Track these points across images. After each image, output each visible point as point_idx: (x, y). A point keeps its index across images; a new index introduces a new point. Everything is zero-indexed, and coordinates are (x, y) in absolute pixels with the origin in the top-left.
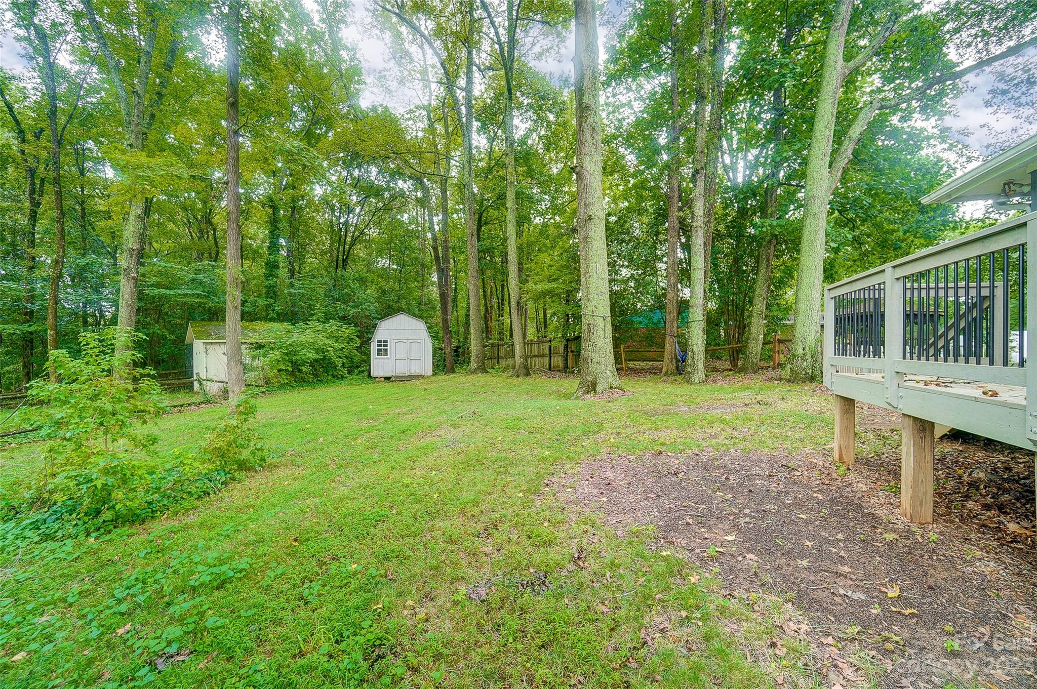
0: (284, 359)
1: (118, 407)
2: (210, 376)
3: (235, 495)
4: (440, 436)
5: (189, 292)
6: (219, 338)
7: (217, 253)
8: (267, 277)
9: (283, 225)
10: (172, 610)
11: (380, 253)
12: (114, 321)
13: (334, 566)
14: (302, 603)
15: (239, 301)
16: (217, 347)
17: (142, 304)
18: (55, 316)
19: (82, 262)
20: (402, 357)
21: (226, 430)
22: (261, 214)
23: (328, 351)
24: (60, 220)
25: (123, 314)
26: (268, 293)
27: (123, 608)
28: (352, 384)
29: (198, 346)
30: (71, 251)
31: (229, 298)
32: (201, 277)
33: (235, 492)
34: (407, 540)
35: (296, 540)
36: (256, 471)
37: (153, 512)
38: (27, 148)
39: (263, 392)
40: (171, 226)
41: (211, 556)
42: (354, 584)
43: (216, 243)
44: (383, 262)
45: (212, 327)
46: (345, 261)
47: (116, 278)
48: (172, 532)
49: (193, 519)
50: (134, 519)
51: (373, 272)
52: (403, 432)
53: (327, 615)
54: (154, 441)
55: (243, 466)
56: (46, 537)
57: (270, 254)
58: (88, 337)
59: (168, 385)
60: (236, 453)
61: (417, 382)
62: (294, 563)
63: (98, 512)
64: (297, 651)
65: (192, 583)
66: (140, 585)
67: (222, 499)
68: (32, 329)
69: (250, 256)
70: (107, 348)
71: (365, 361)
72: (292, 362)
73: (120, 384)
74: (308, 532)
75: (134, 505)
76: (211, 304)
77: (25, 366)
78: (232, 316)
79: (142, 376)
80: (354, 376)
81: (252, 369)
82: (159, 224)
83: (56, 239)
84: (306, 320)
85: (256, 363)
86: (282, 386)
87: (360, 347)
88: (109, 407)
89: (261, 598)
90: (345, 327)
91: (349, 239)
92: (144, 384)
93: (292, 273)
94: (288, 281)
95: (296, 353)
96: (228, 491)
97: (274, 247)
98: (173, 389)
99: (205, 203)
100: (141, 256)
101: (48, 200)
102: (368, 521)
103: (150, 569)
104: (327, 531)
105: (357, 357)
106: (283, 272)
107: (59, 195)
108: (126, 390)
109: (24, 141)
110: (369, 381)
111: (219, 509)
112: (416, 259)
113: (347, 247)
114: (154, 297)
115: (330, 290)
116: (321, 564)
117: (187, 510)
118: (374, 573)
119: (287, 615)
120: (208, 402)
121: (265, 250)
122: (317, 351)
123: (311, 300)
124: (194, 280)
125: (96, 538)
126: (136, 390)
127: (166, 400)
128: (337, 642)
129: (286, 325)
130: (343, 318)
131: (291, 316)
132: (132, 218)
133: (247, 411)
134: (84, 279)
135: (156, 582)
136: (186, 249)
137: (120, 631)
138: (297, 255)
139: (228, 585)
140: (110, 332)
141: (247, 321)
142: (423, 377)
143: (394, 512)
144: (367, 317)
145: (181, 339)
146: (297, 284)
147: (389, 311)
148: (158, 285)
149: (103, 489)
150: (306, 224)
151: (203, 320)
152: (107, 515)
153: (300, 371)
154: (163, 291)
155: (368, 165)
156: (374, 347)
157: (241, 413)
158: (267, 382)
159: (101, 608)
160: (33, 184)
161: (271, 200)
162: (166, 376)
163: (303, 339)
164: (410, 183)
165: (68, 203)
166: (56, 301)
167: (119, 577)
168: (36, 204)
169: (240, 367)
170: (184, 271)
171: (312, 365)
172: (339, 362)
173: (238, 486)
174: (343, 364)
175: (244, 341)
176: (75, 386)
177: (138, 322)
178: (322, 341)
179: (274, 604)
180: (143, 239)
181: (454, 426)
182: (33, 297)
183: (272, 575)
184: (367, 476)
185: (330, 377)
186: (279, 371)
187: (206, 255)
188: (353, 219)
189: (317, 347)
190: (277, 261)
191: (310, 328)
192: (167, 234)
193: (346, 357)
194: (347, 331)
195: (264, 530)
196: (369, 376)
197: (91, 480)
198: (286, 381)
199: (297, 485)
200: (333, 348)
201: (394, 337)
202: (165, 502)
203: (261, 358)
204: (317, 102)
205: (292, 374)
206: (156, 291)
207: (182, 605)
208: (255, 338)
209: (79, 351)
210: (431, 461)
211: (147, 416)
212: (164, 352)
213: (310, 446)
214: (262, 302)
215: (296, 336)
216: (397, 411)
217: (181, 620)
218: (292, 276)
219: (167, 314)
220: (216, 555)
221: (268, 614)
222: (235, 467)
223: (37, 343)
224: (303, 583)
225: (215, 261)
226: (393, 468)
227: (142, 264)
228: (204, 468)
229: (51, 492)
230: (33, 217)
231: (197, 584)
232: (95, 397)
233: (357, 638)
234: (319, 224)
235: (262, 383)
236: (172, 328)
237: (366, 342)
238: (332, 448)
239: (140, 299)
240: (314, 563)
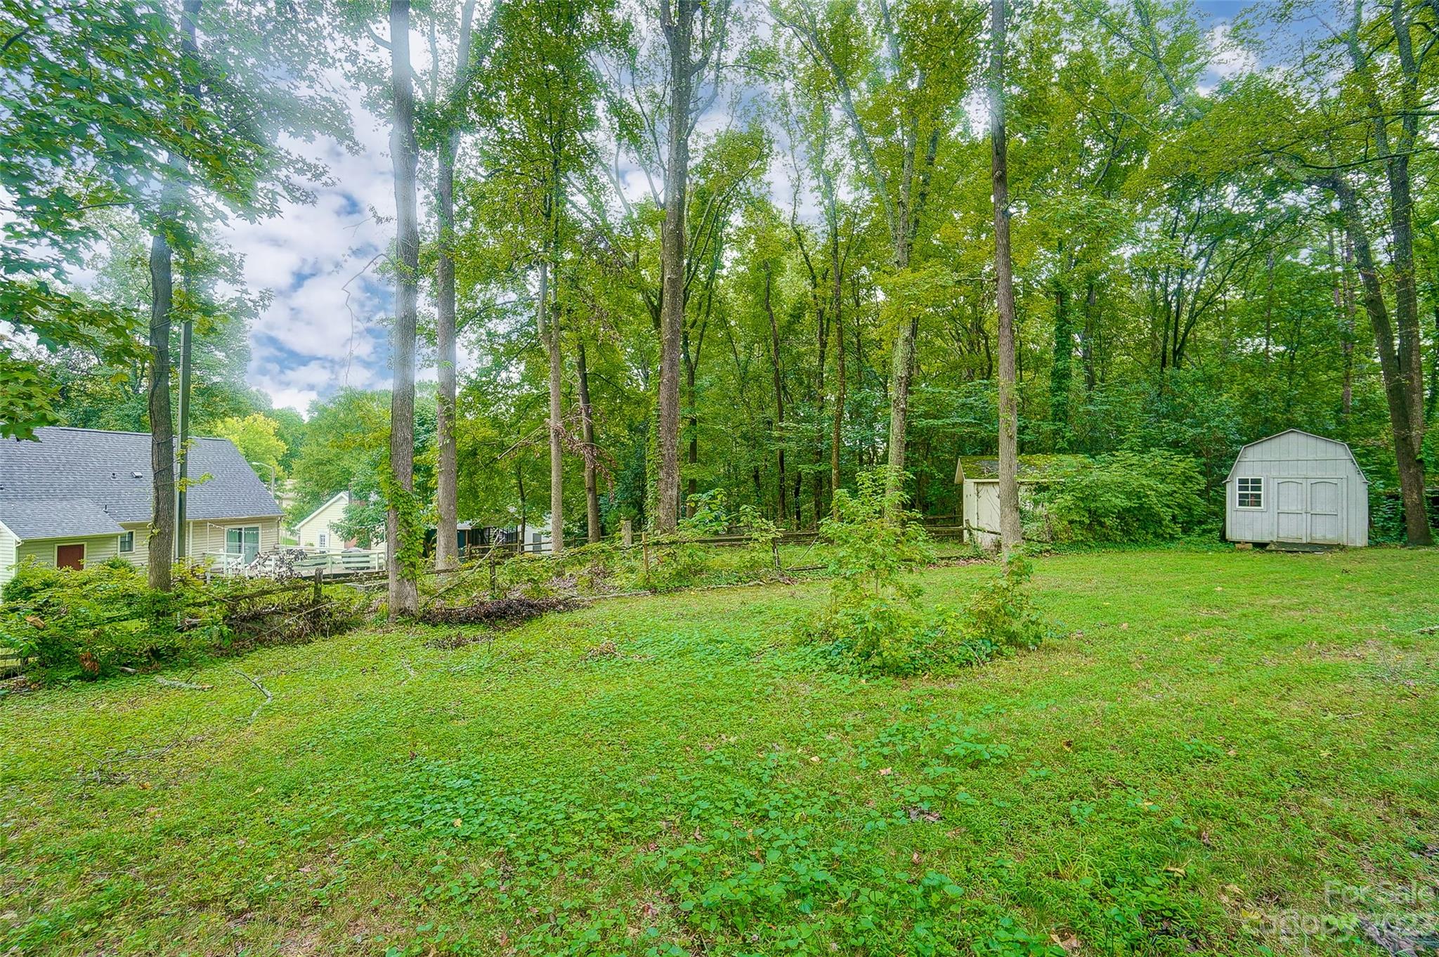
0: (1077, 506)
1: (888, 551)
2: (981, 526)
3: (1002, 672)
4: (1362, 658)
5: (959, 420)
6: (992, 477)
7: (991, 367)
8: (1053, 392)
9: (1076, 315)
10: (926, 770)
11: (1248, 328)
12: (885, 460)
13: (1116, 794)
14: (1066, 820)
15: (1015, 429)
16: (990, 488)
17: (910, 438)
18: (838, 455)
19: (858, 397)
20: (1293, 509)
21: (993, 592)
22: (1044, 306)
23: (1147, 496)
24: (841, 358)
25: (894, 450)
26: (1055, 414)
27: (886, 751)
28: (1189, 550)
29: (969, 486)
30: (850, 387)
31: (1002, 426)
32: (971, 400)
33: (1002, 668)
34: (1247, 800)
35: (1068, 744)
36: (1029, 650)
37: (915, 669)
38: (818, 291)
39: (1048, 551)
40: (938, 342)
41: (969, 730)
42: (1143, 825)
43: (989, 355)
44: (1255, 344)
45: (984, 462)
46: (1177, 353)
47: (887, 411)
48: (931, 695)
49: (954, 687)
50: (899, 671)
51: (1233, 365)
52: (1278, 638)
53: (1097, 846)
54: (919, 593)
55: (1012, 639)
56: (831, 668)
57: (1057, 360)
58: (863, 477)
59: (936, 532)
60: (1004, 622)
61: (1329, 557)
62: (1063, 770)
63: (869, 656)
64: (1053, 870)
65: (946, 751)
66: (900, 736)
67: (986, 675)
68: (821, 469)
69: (1032, 365)
70: (879, 489)
71: (1215, 514)
72: (1090, 511)
73: (888, 527)
74: (1087, 740)
75: (899, 655)
76: (983, 434)
77: (816, 506)
78: (1007, 448)
79: (910, 519)
80: (1194, 538)
81: (1034, 519)
82: (928, 343)
83: (839, 375)
84: (1111, 450)
85: (1040, 510)
86: (1074, 545)
87: (1207, 490)
88: (880, 550)
89: (1019, 795)
90: (1177, 457)
91: (1185, 317)
92: (912, 529)
93: (1091, 382)
94: (1084, 395)
95: (1095, 498)
96: (993, 666)
97: (1063, 347)
98: (941, 538)
99: (974, 306)
100: (909, 383)
101: (832, 339)
102: (1183, 754)
103: (910, 725)
104: (1114, 747)
105: (1200, 506)
106: (1077, 381)
107: (840, 331)
108: (895, 533)
109: (815, 286)
110: (1222, 546)
111: (981, 684)
112: (1330, 328)
113: (1182, 330)
114: (922, 429)
115: (1152, 402)
116: (1100, 785)
117: (947, 676)
118: (1178, 823)
119: (1045, 825)
120: (978, 557)
121: (1050, 355)
122: (1129, 496)
123: (1121, 419)
124: (964, 405)
125: (867, 681)
126: (903, 534)
127: (933, 551)
128: (1106, 883)
129: (1082, 458)
130: (1175, 445)
131: (1090, 445)
132: (900, 342)
133: (1020, 572)
134: (859, 415)
135: (914, 739)
136: (955, 367)
137: (883, 772)
138: (1098, 355)
139: (983, 768)
140: (880, 469)
141: (1028, 453)
142: (1342, 548)
143: (1232, 753)
144: (1218, 440)
145: (950, 478)
146: (1098, 397)
147: (1264, 430)
148: (926, 415)
149: (873, 633)
150: (1112, 306)
151: (974, 454)
152: (876, 661)
153: (1102, 524)
154: (931, 421)
155: (1218, 186)
156: (1232, 492)
157: (1013, 573)
158: (1054, 537)
159: (868, 744)
160: (822, 325)
161: (1057, 284)
162: (933, 522)
163: (1106, 477)
164: (1312, 191)
165: (848, 337)
166: (839, 440)
167: (883, 722)
168: (824, 345)
169: (1016, 515)
170: (952, 396)
171: (1120, 516)
172: (1167, 515)
173: (1006, 663)
174: (1174, 518)
175: (1020, 480)
176: (852, 526)
177: (907, 459)
178: (1137, 479)
179: (1031, 807)
180: (911, 365)
181: (1404, 647)
182: (822, 436)
183: (1034, 775)
184: (1196, 691)
185: (1150, 537)
186: (1071, 522)
187: (978, 371)
188: (1190, 283)
189: (1128, 489)
190: (1068, 369)
191: (1118, 461)
192: (934, 352)
193: (1180, 506)
194: (1182, 465)
195: (1030, 720)
196: (1223, 538)
197: (864, 622)
198: (1080, 538)
199: (1082, 679)
200: (1155, 492)
201: (1274, 474)
202: (927, 661)
203: (1046, 504)
204: (1119, 120)
205: (1090, 527)
206: (924, 422)
207: (937, 769)
208: (1034, 476)
209: (856, 491)
210: (1327, 695)
211: (913, 564)
212: (932, 493)
213: (1107, 632)
214: (1047, 427)
215: (1096, 473)
216: (1272, 601)
217: (933, 783)
218: (1090, 388)
219: (935, 448)
220: (973, 731)
221: (1023, 814)
222: (1003, 639)
223: (825, 482)
224: (1072, 798)
225: (988, 378)
226: (1242, 689)
227: (911, 393)
228: (969, 633)
229: (835, 627)
230: (822, 358)
231: (951, 754)
232: (868, 540)
233: (1136, 893)
234: (1132, 302)
235: (1046, 537)
236: (940, 464)
237: (1216, 484)
238: (1141, 640)
239: (909, 433)
240: (1089, 780)
